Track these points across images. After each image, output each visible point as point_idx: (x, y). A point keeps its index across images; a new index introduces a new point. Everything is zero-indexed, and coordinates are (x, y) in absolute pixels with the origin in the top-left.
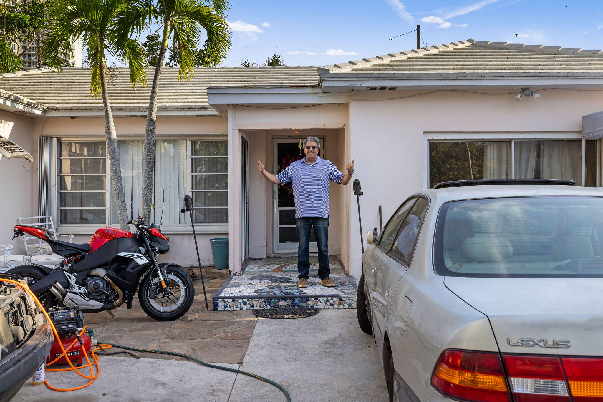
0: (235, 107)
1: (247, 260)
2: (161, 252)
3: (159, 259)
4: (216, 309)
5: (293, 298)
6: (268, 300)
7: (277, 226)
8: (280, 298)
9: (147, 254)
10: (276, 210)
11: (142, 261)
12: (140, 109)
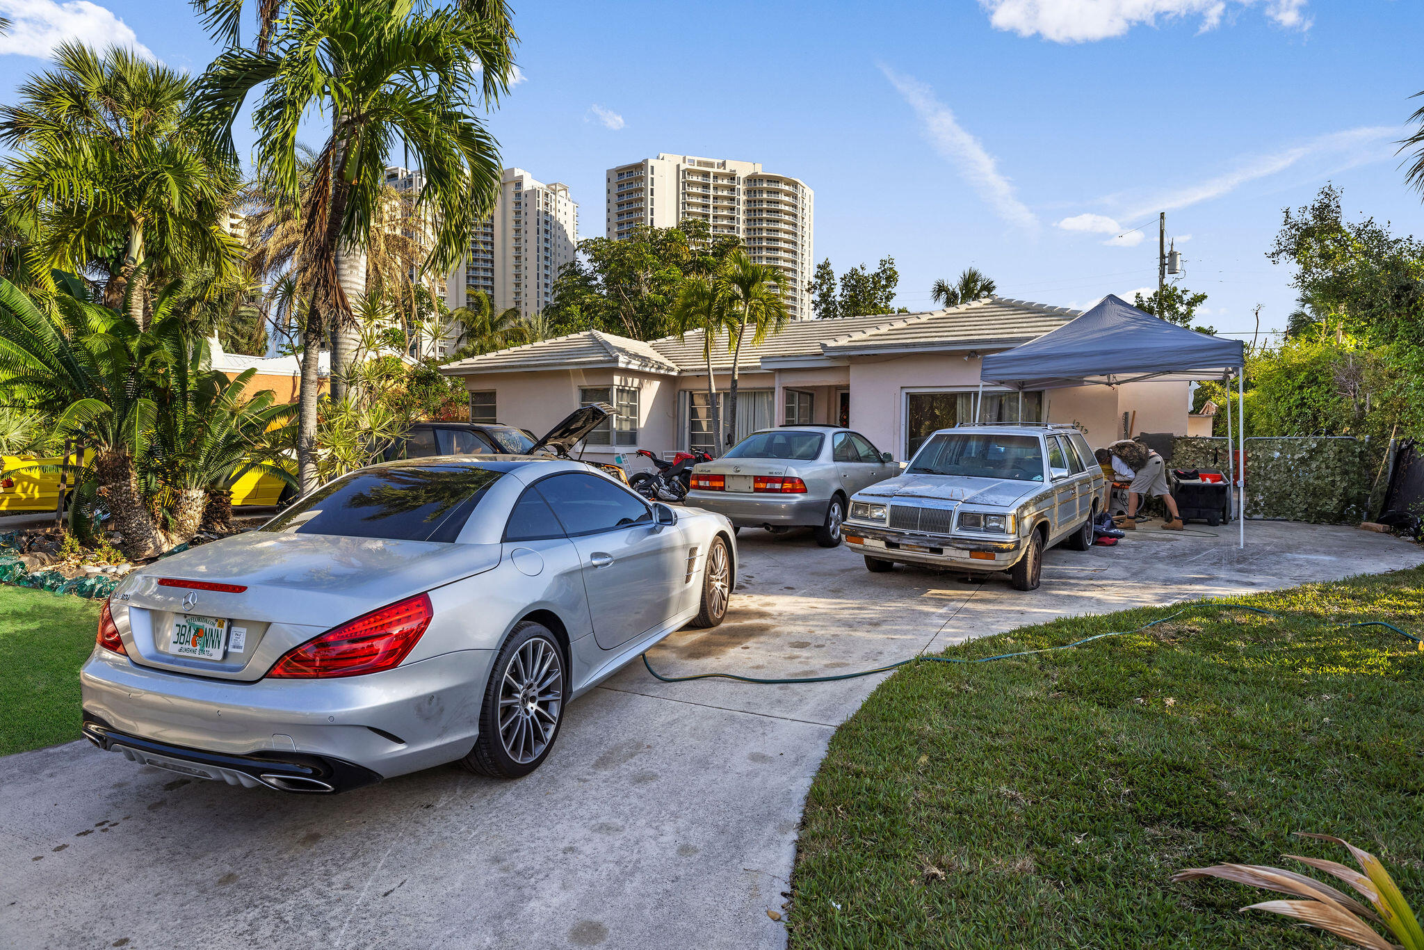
0: (779, 371)
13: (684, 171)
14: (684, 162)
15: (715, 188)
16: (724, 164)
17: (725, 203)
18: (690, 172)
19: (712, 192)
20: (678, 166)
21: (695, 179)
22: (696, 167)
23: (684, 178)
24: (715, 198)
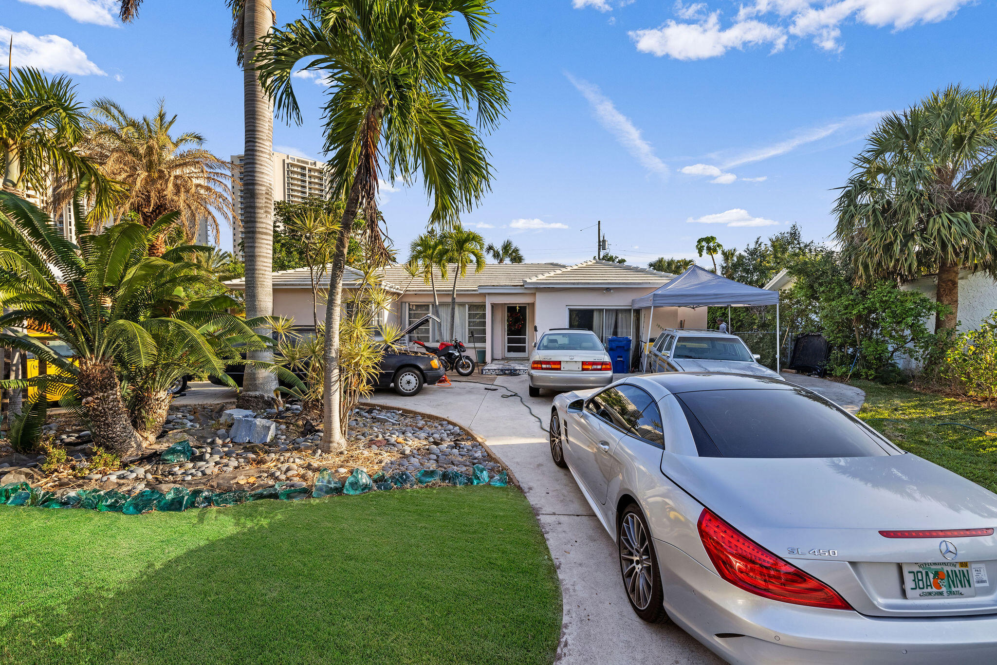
0: (489, 294)
1: (493, 360)
2: (464, 351)
3: (463, 354)
4: (482, 373)
5: (511, 370)
6: (502, 370)
7: (507, 345)
8: (506, 370)
9: (459, 352)
10: (506, 337)
11: (457, 354)
12: (449, 291)
13: (288, 164)
14: (288, 158)
15: (310, 177)
16: (315, 163)
17: (317, 186)
18: (293, 165)
19: (307, 179)
20: (284, 161)
21: (295, 169)
22: (296, 163)
23: (288, 168)
24: (310, 183)
